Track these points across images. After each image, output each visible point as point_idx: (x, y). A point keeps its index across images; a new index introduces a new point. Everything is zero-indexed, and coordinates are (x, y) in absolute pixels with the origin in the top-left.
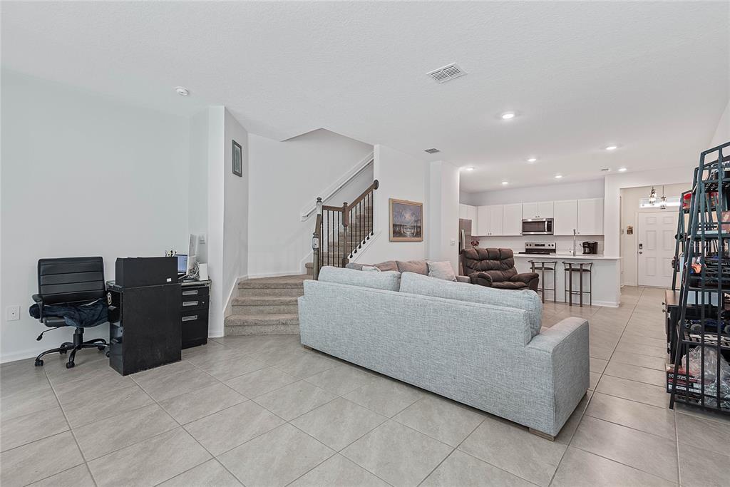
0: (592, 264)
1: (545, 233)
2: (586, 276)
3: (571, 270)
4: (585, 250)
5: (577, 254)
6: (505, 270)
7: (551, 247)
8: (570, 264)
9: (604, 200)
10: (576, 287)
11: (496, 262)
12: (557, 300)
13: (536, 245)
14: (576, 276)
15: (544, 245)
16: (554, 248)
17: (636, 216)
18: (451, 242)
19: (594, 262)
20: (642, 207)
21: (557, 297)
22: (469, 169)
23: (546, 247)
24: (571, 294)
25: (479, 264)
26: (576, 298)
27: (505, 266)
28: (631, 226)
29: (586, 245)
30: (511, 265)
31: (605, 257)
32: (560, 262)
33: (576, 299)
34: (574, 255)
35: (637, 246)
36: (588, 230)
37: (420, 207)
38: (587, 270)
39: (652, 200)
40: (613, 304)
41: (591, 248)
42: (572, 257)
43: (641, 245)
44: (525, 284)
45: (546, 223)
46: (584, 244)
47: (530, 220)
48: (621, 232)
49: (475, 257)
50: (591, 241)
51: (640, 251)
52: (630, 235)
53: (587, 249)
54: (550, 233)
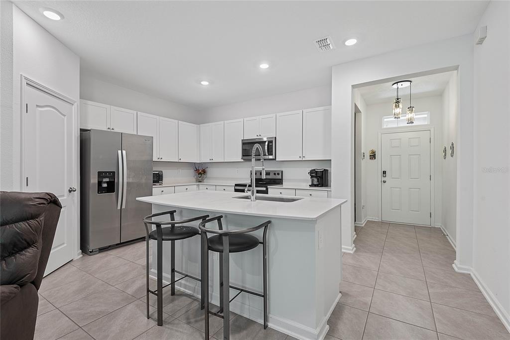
4: (312, 181)
7: (277, 177)
15: (269, 174)
17: (380, 139)
20: (385, 127)
23: (272, 176)
28: (374, 149)
29: (314, 174)
35: (380, 173)
36: (315, 154)
39: (398, 110)
41: (320, 178)
43: (384, 172)
46: (311, 172)
50: (319, 168)
51: (384, 179)
52: (373, 161)
53: (315, 180)
54: (271, 157)
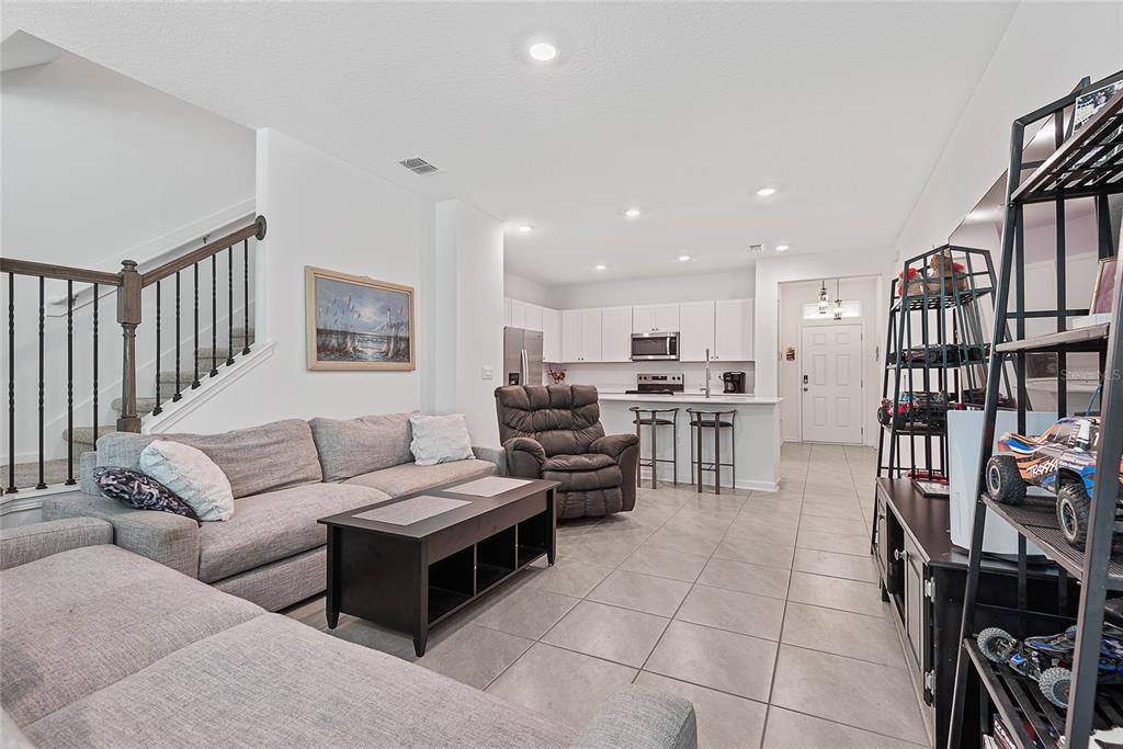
0: (734, 412)
1: (667, 357)
2: (725, 434)
3: (699, 424)
4: (726, 387)
5: (712, 392)
6: (581, 428)
7: (677, 382)
8: (699, 414)
9: (754, 302)
10: (708, 455)
11: (563, 412)
12: (679, 481)
13: (654, 378)
14: (709, 436)
15: (665, 378)
16: (680, 382)
17: (800, 333)
18: (484, 371)
19: (739, 408)
20: (807, 316)
21: (679, 474)
22: (524, 229)
23: (670, 381)
24: (700, 469)
25: (529, 418)
26: (710, 476)
27: (581, 421)
28: (793, 347)
29: (728, 378)
30: (593, 419)
31: (757, 400)
32: (683, 409)
33: (709, 478)
34: (707, 395)
35: (800, 379)
36: (731, 353)
37: (408, 294)
38: (727, 425)
39: (824, 304)
40: (768, 485)
41: (736, 383)
42: (704, 400)
43: (806, 378)
44: (610, 460)
45: (668, 340)
46: (725, 375)
47: (646, 335)
48: (780, 356)
49: (522, 404)
50: (736, 371)
51: (805, 386)
52: (791, 362)
53: (730, 385)
54: (673, 357)
